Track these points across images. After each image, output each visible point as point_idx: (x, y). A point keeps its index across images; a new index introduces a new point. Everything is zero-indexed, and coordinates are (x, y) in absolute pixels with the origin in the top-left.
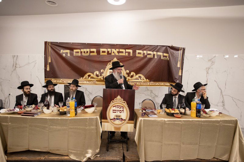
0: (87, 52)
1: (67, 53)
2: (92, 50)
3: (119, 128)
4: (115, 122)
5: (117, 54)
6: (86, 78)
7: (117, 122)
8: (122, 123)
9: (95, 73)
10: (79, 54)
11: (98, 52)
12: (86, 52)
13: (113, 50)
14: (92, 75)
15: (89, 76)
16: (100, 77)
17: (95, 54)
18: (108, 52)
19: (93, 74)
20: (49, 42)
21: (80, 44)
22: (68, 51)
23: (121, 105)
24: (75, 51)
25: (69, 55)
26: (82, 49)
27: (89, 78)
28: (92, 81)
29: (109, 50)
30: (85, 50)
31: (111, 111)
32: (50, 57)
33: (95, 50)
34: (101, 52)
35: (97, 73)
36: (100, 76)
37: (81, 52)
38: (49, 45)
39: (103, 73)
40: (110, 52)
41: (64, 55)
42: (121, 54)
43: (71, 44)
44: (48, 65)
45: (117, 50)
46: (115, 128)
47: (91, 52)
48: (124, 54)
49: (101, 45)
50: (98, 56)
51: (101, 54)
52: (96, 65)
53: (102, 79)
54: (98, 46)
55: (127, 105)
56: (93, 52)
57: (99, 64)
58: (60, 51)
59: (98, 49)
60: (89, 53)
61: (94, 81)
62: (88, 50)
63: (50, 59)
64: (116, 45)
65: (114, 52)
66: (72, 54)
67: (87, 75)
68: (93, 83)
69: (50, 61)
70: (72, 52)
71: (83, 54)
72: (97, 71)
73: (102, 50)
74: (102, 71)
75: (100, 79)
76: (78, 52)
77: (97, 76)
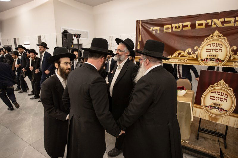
0: (179, 27)
1: (157, 30)
2: (185, 24)
3: (217, 119)
4: (211, 110)
5: (220, 25)
6: (175, 56)
7: (214, 111)
8: (221, 113)
9: (187, 51)
10: (170, 30)
11: (193, 26)
12: (177, 27)
13: (216, 21)
14: (183, 53)
15: (179, 54)
16: (192, 55)
17: (189, 28)
18: (207, 24)
19: (184, 51)
20: (140, 21)
21: (171, 19)
22: (158, 28)
23: (223, 92)
24: (165, 27)
25: (158, 32)
26: (173, 24)
27: (179, 56)
28: (182, 59)
29: (209, 21)
30: (177, 25)
31: (208, 97)
32: (140, 35)
33: (189, 24)
34: (197, 25)
35: (190, 50)
36: (193, 53)
37: (172, 28)
38: (140, 23)
39: (197, 50)
40: (210, 24)
41: (154, 32)
42: (226, 25)
43: (161, 20)
44: (139, 44)
45: (222, 20)
46: (210, 117)
47: (183, 26)
48: (232, 24)
49: (198, 16)
50: (193, 30)
51: (197, 27)
52: (189, 42)
53: (195, 57)
54: (193, 18)
55: (234, 93)
56: (187, 26)
57: (192, 40)
58: (150, 29)
59: (193, 22)
60: (181, 28)
61: (185, 59)
62: (181, 24)
63: (140, 37)
64: (220, 14)
65: (215, 24)
66: (161, 31)
67: (177, 53)
68: (183, 61)
69: (140, 40)
70: (162, 28)
71: (174, 29)
72: (189, 48)
73: (198, 22)
74: (195, 48)
75: (193, 57)
76: (168, 28)
77: (189, 54)
